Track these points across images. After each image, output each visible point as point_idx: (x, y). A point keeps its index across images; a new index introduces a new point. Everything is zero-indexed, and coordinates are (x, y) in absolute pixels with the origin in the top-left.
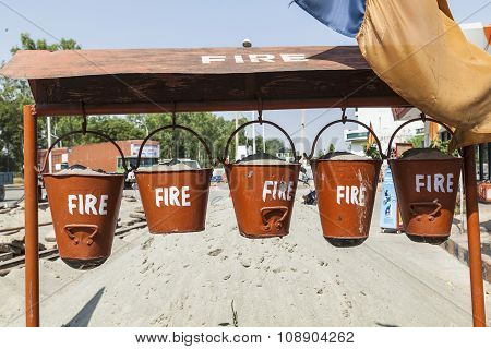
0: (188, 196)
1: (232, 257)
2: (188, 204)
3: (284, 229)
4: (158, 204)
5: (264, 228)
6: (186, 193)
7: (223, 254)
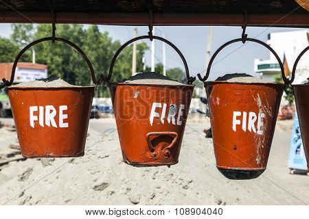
0: (66, 116)
1: (120, 192)
2: (66, 125)
3: (172, 157)
4: (32, 125)
5: (150, 155)
6: (64, 112)
7: (109, 189)
